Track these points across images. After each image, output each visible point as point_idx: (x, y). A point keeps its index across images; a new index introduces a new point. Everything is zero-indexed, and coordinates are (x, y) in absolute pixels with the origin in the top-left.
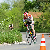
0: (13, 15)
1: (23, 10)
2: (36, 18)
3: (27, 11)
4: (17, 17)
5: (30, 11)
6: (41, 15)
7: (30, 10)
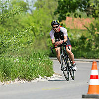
0: (35, 22)
1: (55, 14)
2: (82, 30)
3: (64, 15)
4: (42, 27)
5: (69, 16)
6: (90, 23)
7: (68, 13)
